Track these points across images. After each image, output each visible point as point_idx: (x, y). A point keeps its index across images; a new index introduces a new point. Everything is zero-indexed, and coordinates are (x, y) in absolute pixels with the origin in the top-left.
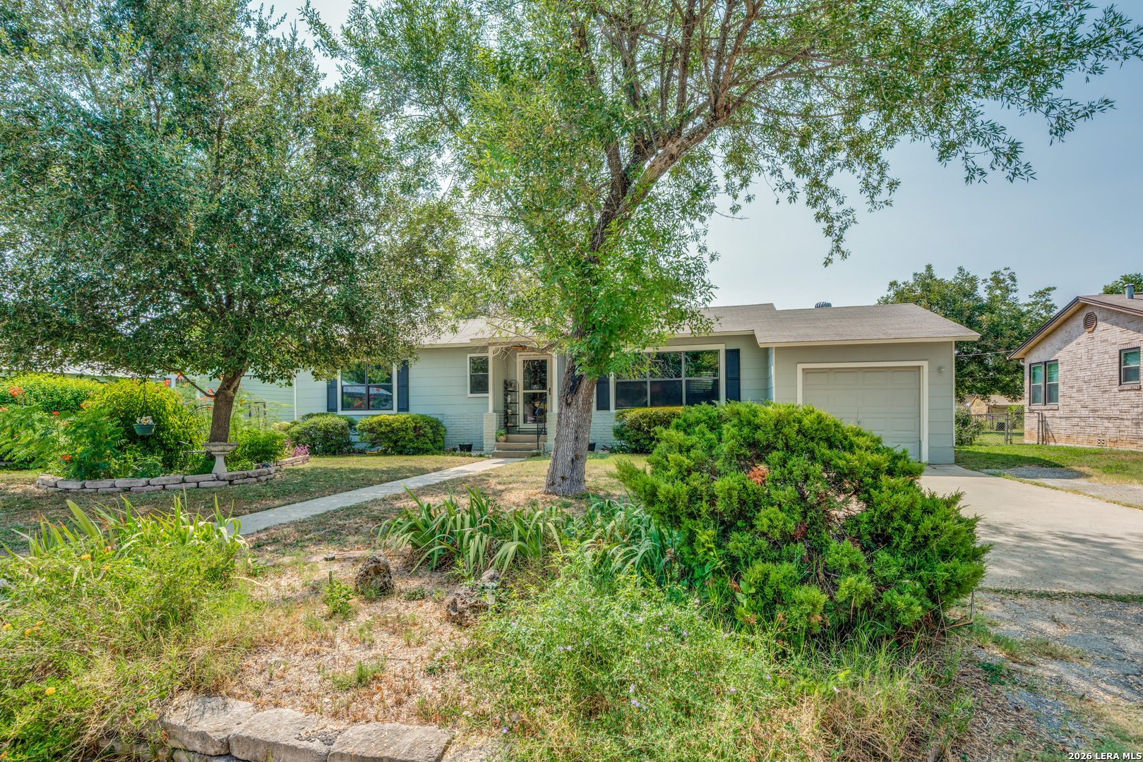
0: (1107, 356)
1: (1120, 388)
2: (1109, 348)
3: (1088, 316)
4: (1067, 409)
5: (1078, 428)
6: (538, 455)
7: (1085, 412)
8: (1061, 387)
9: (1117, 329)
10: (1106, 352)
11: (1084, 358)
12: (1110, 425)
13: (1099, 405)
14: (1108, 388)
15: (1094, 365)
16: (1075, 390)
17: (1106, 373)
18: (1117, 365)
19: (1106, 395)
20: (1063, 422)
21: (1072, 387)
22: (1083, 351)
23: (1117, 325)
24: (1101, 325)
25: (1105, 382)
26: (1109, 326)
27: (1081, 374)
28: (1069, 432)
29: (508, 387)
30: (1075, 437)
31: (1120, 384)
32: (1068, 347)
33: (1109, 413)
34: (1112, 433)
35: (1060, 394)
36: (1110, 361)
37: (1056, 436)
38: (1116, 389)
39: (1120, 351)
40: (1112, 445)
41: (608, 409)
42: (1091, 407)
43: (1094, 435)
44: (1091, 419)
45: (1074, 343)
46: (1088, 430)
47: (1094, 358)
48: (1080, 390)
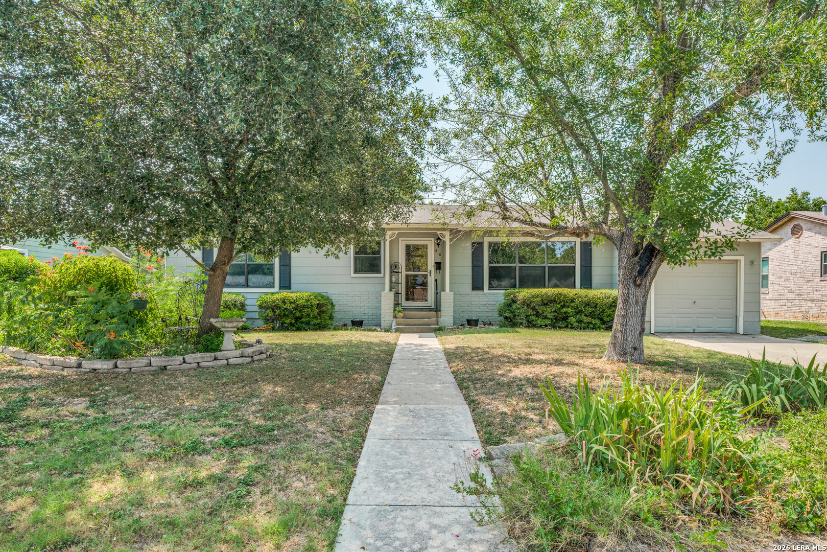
0: (810, 256)
1: (821, 279)
2: (813, 250)
3: (795, 226)
4: (776, 294)
5: (786, 307)
6: (440, 329)
7: (791, 296)
8: (771, 278)
9: (820, 237)
10: (810, 253)
11: (792, 256)
12: (813, 305)
13: (804, 291)
14: (811, 278)
15: (800, 262)
16: (783, 280)
17: (810, 268)
18: (820, 262)
19: (810, 284)
20: (773, 303)
21: (781, 278)
22: (790, 251)
23: (820, 233)
24: (806, 234)
25: (809, 274)
26: (813, 234)
27: (790, 268)
28: (777, 310)
29: (394, 268)
30: (782, 314)
31: (821, 276)
32: (778, 248)
33: (812, 296)
34: (815, 310)
35: (770, 282)
36: (813, 259)
37: (766, 313)
38: (818, 279)
39: (822, 252)
40: (814, 319)
41: (482, 289)
42: (797, 292)
43: (799, 312)
44: (797, 301)
45: (783, 245)
46: (794, 309)
47: (800, 257)
48: (787, 280)
